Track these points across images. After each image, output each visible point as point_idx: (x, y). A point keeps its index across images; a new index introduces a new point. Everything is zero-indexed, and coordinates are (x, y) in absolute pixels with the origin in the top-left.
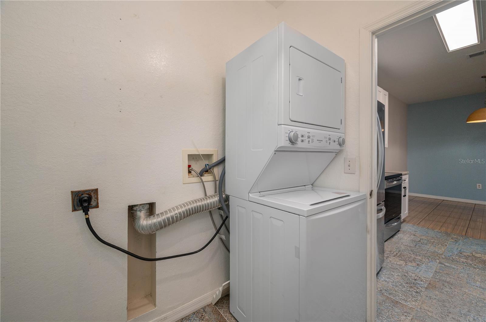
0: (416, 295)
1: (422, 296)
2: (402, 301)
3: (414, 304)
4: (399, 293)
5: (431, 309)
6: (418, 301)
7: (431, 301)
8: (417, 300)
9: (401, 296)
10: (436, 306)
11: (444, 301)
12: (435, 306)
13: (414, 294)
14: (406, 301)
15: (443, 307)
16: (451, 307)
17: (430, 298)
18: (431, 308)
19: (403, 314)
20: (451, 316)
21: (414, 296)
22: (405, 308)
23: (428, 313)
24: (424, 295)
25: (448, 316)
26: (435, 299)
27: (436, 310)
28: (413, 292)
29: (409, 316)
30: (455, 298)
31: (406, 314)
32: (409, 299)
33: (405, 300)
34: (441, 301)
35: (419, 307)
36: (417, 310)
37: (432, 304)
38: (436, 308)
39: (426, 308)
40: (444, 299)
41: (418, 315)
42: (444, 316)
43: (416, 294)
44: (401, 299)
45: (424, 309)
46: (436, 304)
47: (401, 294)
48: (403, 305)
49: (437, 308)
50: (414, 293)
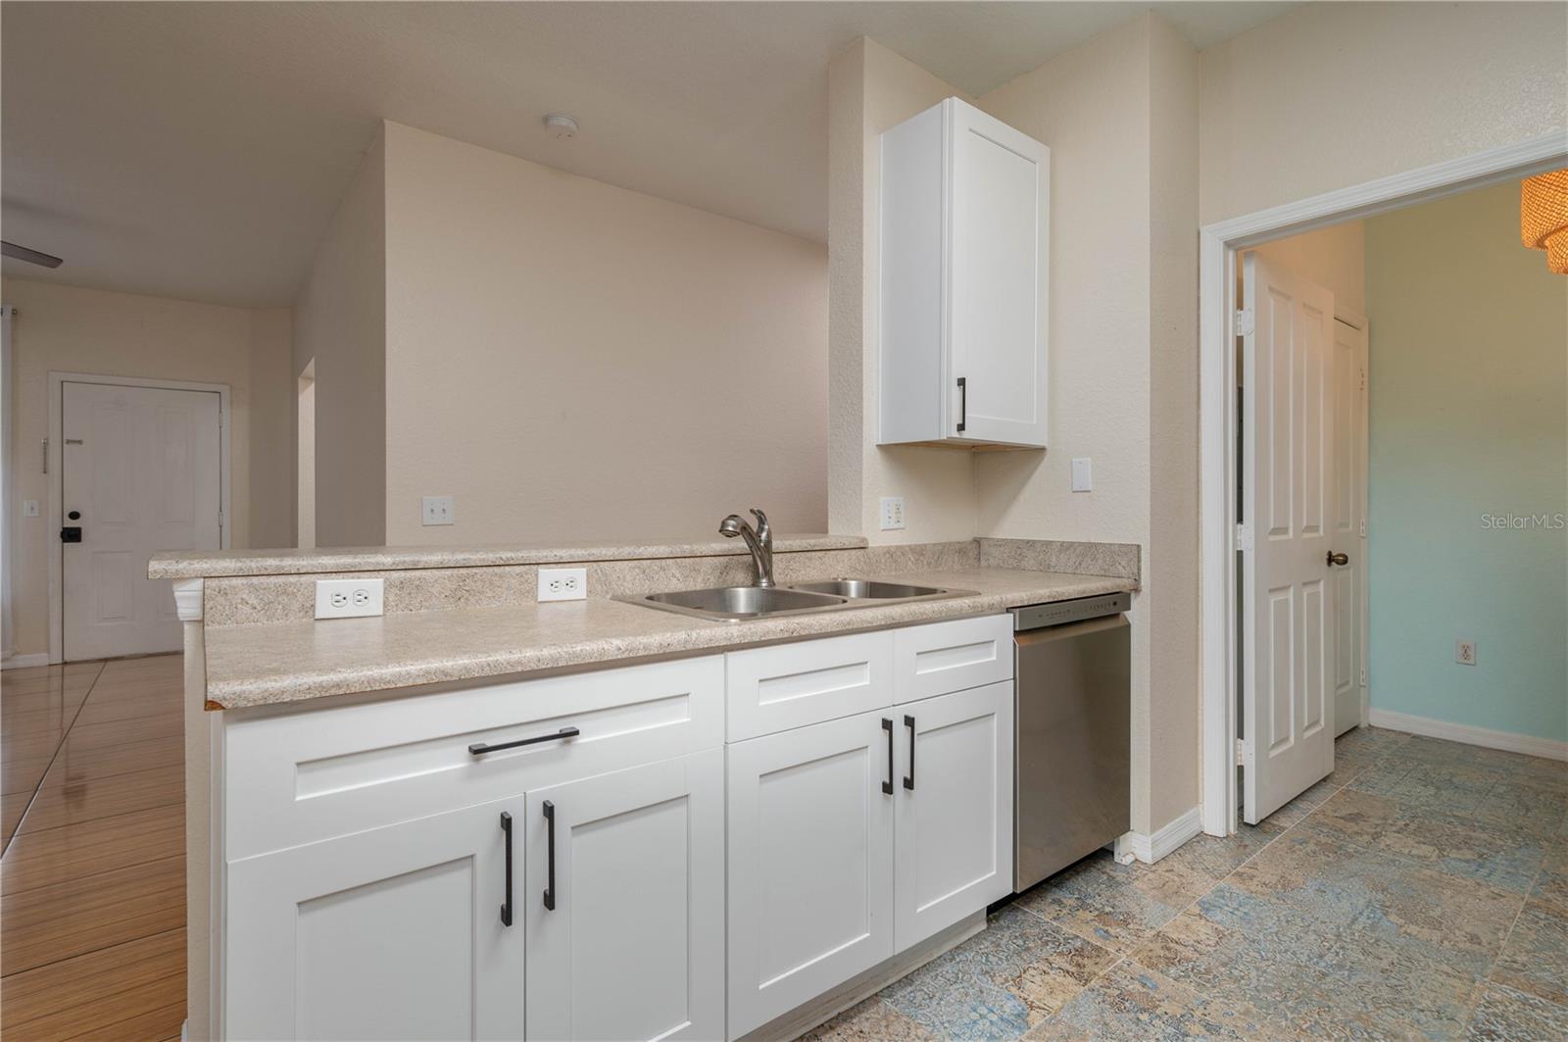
0: (1493, 1024)
1: (1473, 1019)
2: (1540, 1001)
3: (1496, 992)
4: (1559, 1029)
5: (1441, 979)
6: (1483, 1002)
7: (1439, 1003)
8: (1486, 1007)
9: (1547, 1018)
10: (1422, 989)
11: (1393, 1003)
12: (1426, 987)
13: (1500, 1029)
14: (1525, 1002)
15: (1400, 986)
16: (1375, 987)
17: (1439, 1014)
18: (1439, 982)
19: (1524, 965)
20: (1384, 964)
21: (1499, 1019)
22: (1523, 980)
23: (1450, 971)
24: (1463, 1024)
25: (1393, 963)
26: (1422, 1011)
27: (1423, 978)
28: (1504, 1033)
29: (1506, 961)
30: (1347, 1015)
31: (1515, 966)
32: (1515, 1007)
33: (1530, 1005)
34: (1402, 1002)
35: (1477, 984)
36: (1486, 977)
37: (1434, 994)
38: (1422, 981)
39: (1457, 983)
40: (1388, 1011)
41: (1480, 963)
42: (1404, 963)
43: (1493, 1028)
44: (1545, 1008)
45: (1460, 978)
46: (1422, 995)
47: (1553, 1029)
48: (1531, 988)
49: (1419, 981)
50: (1502, 1032)
